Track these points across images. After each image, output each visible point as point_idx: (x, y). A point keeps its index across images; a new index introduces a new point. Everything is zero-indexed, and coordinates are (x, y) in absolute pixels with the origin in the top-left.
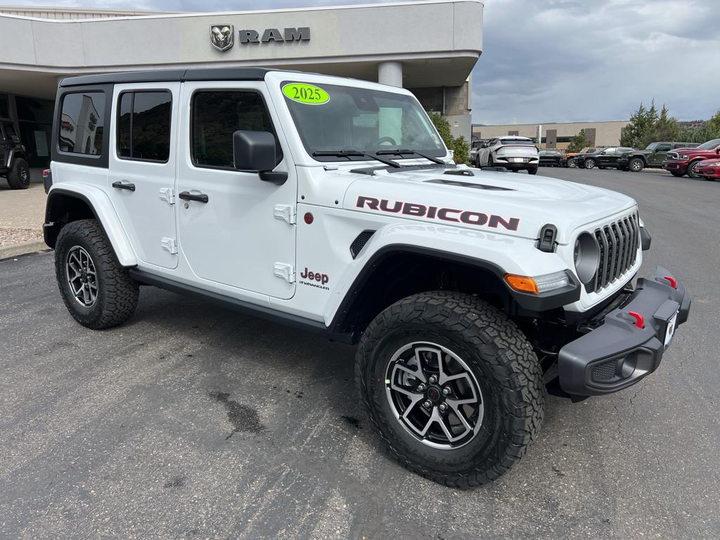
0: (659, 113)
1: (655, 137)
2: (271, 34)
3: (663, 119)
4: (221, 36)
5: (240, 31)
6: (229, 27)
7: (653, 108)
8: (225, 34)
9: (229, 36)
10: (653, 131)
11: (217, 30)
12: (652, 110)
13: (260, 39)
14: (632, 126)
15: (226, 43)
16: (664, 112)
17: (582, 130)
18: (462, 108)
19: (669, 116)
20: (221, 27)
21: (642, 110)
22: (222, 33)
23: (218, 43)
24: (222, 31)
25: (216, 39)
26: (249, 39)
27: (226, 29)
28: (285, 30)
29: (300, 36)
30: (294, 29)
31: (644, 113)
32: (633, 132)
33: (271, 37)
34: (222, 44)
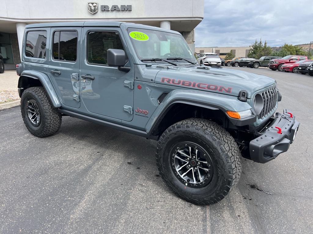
0: (263, 44)
1: (262, 54)
2: (115, 7)
3: (265, 46)
4: (93, 8)
5: (101, 6)
6: (96, 4)
7: (261, 42)
8: (95, 6)
9: (96, 8)
10: (261, 52)
11: (91, 5)
12: (260, 43)
13: (110, 9)
14: (252, 49)
15: (95, 10)
16: (265, 44)
17: (231, 50)
18: (191, 41)
19: (267, 45)
20: (93, 4)
21: (256, 43)
22: (93, 6)
23: (91, 10)
24: (93, 5)
25: (91, 9)
26: (105, 9)
27: (95, 4)
28: (121, 6)
29: (127, 9)
30: (125, 6)
31: (257, 44)
32: (252, 51)
33: (115, 9)
34: (93, 11)
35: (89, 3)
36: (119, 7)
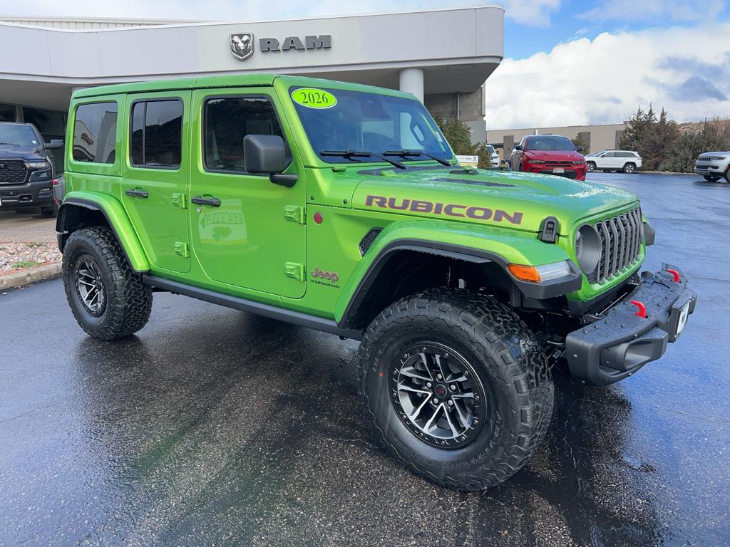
0: (658, 117)
2: (292, 42)
3: (663, 120)
4: (241, 45)
5: (260, 40)
6: (249, 35)
7: (651, 110)
9: (250, 45)
11: (236, 39)
12: (651, 112)
13: (280, 47)
14: (630, 130)
15: (246, 51)
16: (663, 114)
18: (476, 114)
19: (668, 119)
20: (241, 36)
21: (640, 113)
22: (242, 42)
23: (238, 52)
24: (242, 40)
25: (236, 48)
26: (269, 46)
27: (245, 38)
28: (307, 38)
29: (322, 44)
30: (315, 37)
31: (642, 116)
32: (631, 135)
33: (292, 45)
34: (243, 53)
35: (233, 36)
36: (302, 39)
